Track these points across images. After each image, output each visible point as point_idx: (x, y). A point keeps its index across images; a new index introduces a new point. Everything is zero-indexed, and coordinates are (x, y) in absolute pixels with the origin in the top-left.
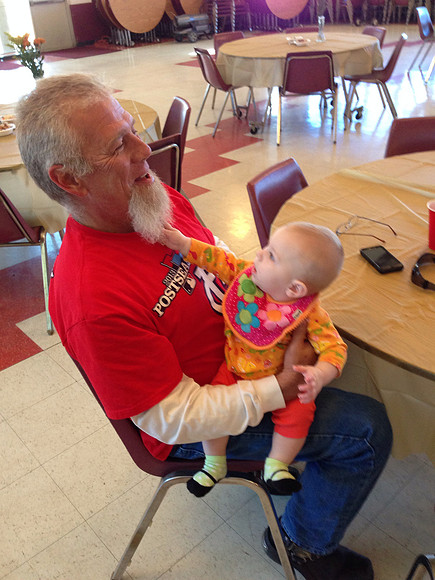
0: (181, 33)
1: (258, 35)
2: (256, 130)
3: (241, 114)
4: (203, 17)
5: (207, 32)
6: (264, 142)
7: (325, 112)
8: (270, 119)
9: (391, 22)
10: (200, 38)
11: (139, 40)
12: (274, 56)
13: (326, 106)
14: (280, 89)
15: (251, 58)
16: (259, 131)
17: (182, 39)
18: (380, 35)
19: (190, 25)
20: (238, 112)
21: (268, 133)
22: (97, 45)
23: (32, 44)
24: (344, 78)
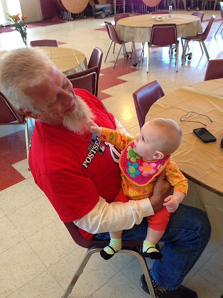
0: (97, 13)
1: (137, 15)
2: (136, 64)
3: (128, 56)
4: (109, 5)
5: (111, 13)
6: (140, 71)
7: (172, 56)
8: (143, 59)
9: (206, 9)
10: (107, 16)
11: (75, 17)
12: (146, 26)
13: (172, 53)
14: (149, 43)
15: (134, 27)
16: (138, 65)
17: (97, 17)
18: (201, 16)
19: (102, 10)
20: (127, 55)
21: (142, 66)
22: (53, 19)
23: (21, 19)
24: (182, 38)
